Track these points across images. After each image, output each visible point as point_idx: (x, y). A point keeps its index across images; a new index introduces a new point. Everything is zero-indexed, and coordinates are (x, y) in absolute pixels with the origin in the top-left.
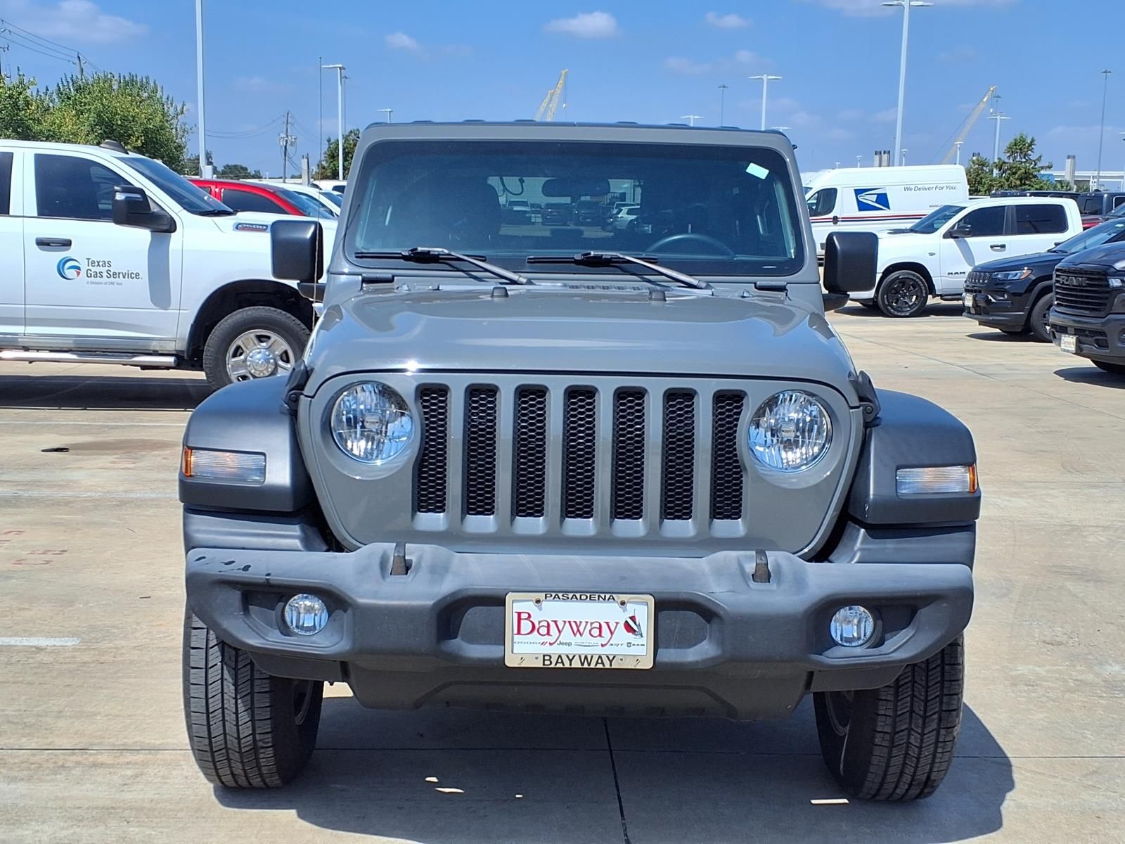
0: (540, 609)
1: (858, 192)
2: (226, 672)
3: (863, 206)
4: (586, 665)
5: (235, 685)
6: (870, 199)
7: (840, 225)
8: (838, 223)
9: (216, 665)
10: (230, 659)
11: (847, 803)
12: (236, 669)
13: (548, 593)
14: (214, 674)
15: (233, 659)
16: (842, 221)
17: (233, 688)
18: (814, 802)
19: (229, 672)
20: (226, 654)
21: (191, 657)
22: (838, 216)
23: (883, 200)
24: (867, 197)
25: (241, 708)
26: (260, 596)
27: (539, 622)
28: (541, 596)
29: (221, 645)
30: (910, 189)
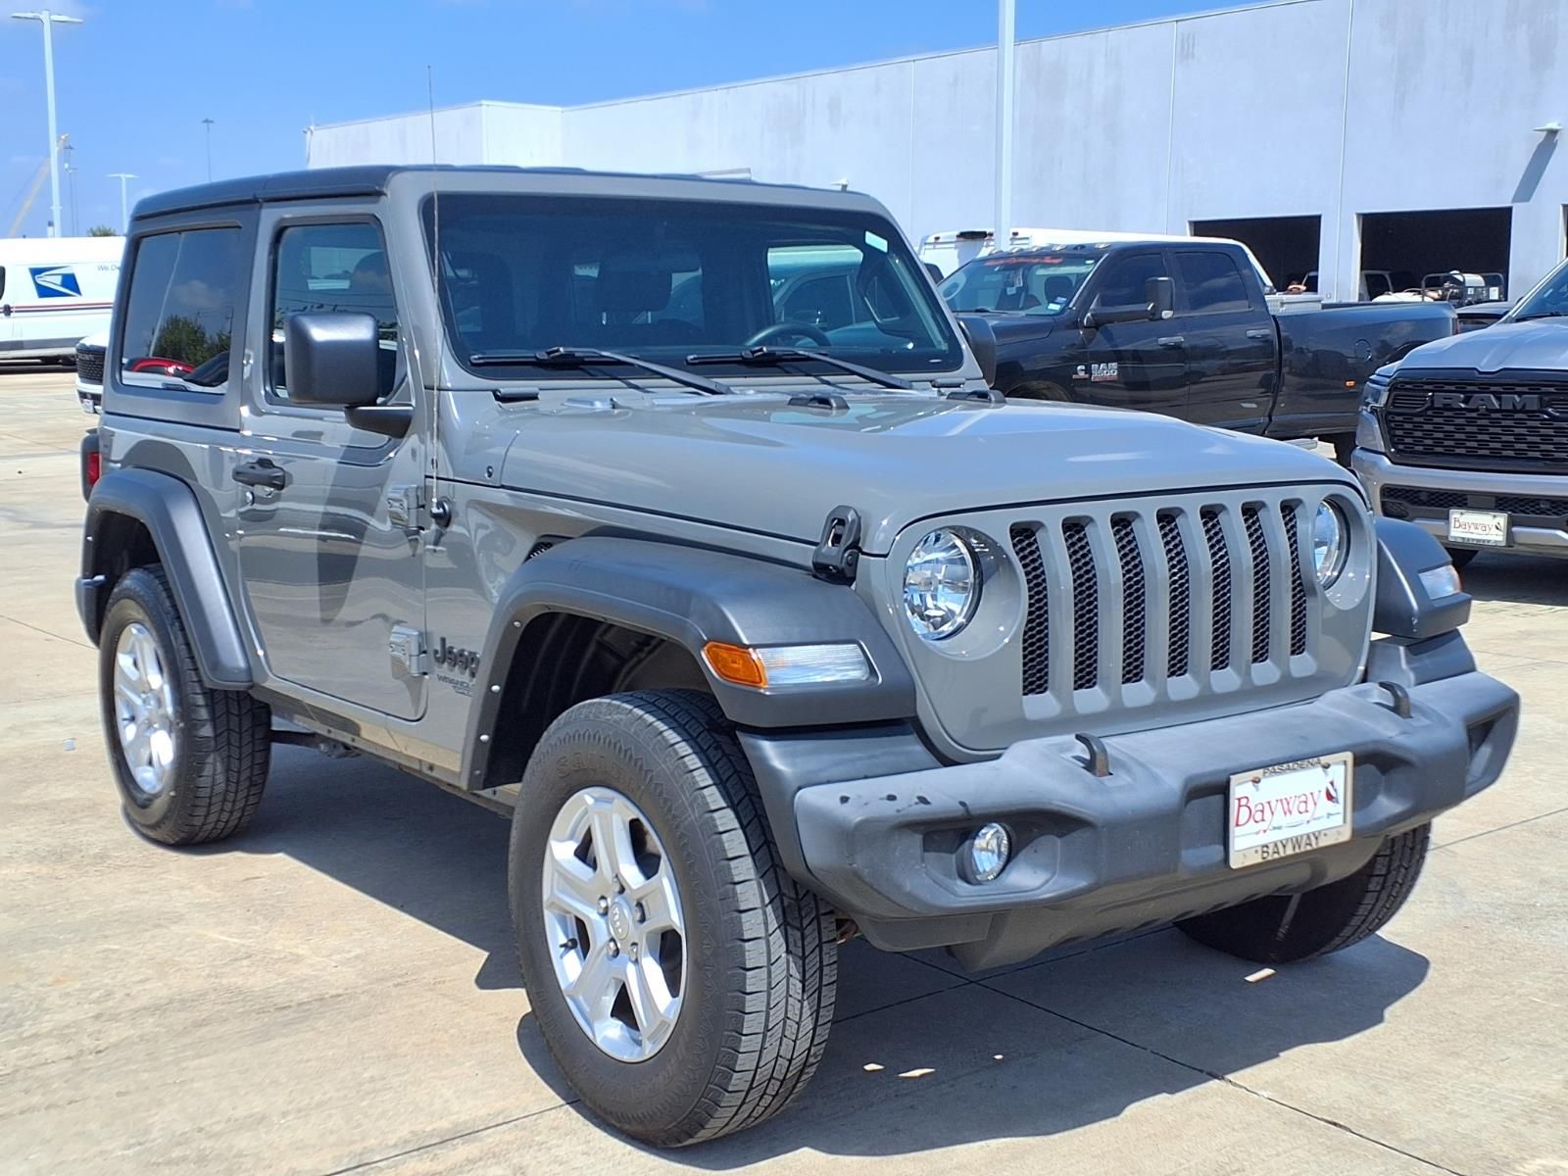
0: (1257, 790)
1: (36, 272)
2: (792, 965)
3: (44, 292)
4: (1297, 851)
5: (803, 981)
6: (53, 281)
7: (14, 317)
8: (12, 314)
9: (780, 957)
10: (796, 945)
11: (1273, 975)
12: (804, 958)
13: (1265, 766)
14: (778, 972)
15: (800, 944)
16: (16, 312)
17: (800, 985)
18: (1250, 978)
19: (795, 963)
20: (791, 940)
21: (747, 953)
22: (11, 305)
23: (71, 283)
24: (48, 279)
25: (807, 1012)
26: (936, 837)
27: (1256, 806)
28: (1259, 773)
29: (782, 927)
30: (106, 268)
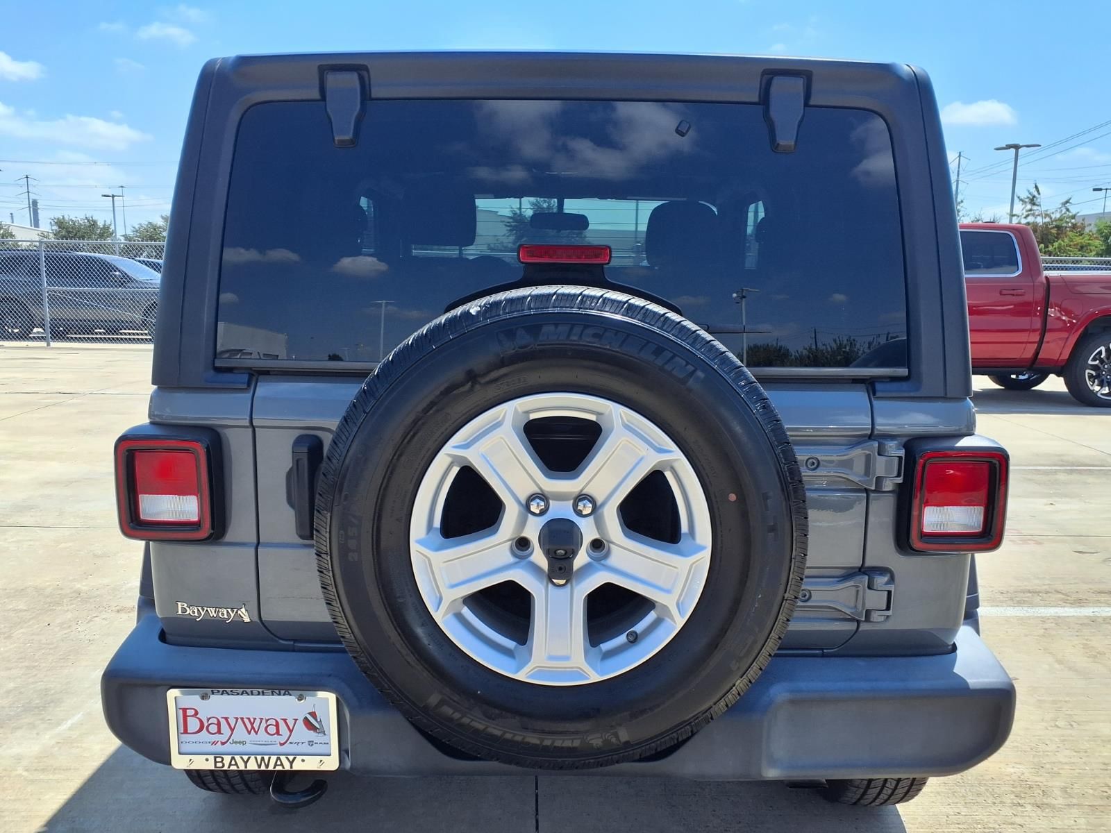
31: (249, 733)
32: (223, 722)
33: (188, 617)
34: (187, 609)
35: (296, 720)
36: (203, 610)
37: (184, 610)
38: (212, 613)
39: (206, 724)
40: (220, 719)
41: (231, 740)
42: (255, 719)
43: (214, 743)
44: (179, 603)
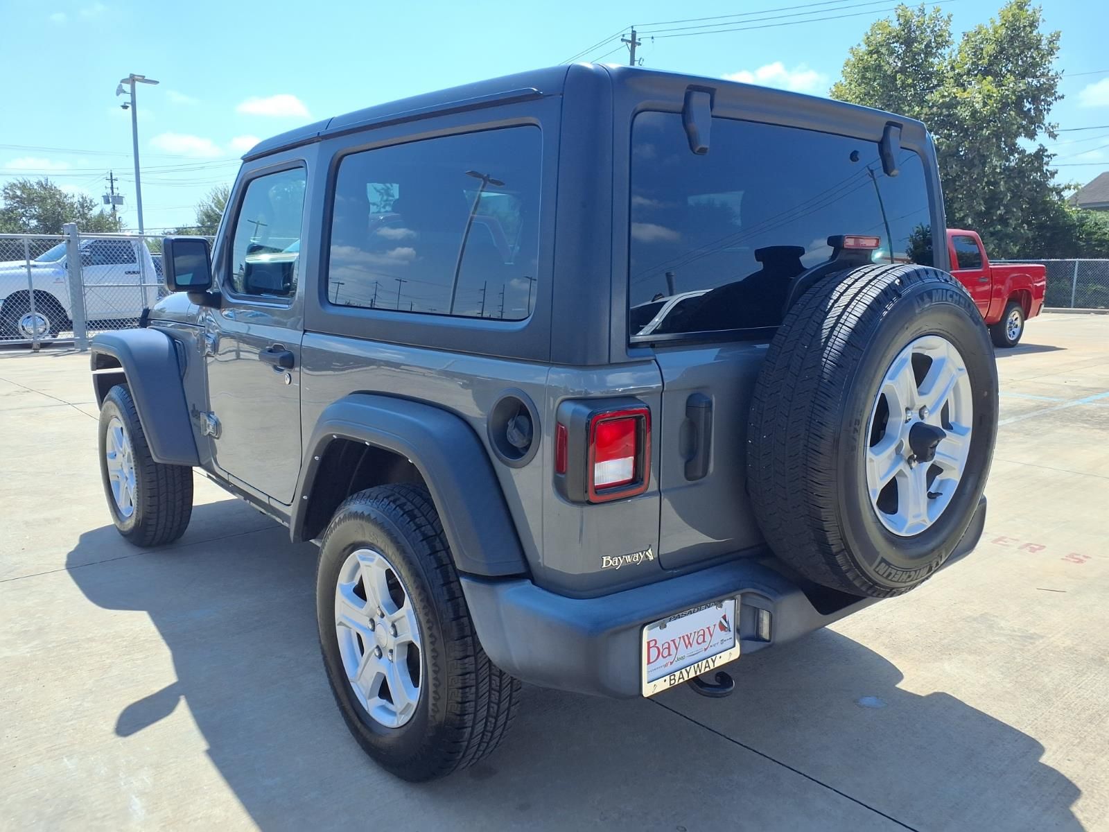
31: (687, 647)
32: (672, 644)
33: (612, 567)
34: (610, 561)
35: (715, 625)
36: (622, 558)
37: (608, 562)
38: (629, 559)
39: (661, 651)
40: (670, 642)
41: (676, 659)
42: (691, 634)
43: (666, 665)
44: (604, 558)
